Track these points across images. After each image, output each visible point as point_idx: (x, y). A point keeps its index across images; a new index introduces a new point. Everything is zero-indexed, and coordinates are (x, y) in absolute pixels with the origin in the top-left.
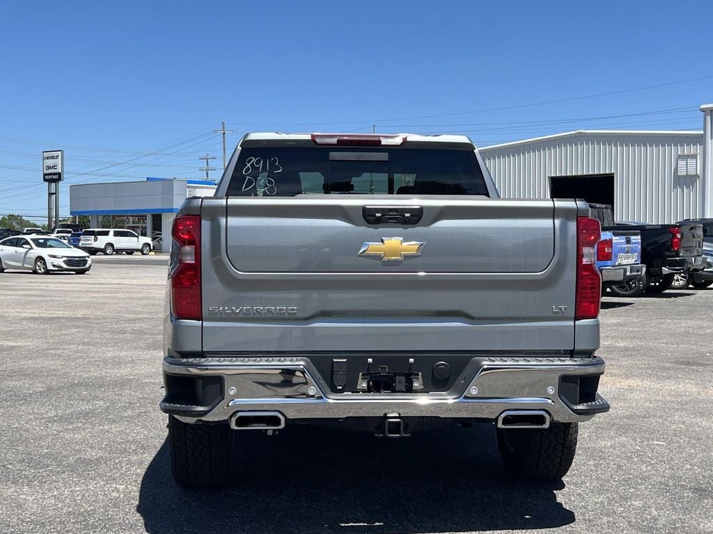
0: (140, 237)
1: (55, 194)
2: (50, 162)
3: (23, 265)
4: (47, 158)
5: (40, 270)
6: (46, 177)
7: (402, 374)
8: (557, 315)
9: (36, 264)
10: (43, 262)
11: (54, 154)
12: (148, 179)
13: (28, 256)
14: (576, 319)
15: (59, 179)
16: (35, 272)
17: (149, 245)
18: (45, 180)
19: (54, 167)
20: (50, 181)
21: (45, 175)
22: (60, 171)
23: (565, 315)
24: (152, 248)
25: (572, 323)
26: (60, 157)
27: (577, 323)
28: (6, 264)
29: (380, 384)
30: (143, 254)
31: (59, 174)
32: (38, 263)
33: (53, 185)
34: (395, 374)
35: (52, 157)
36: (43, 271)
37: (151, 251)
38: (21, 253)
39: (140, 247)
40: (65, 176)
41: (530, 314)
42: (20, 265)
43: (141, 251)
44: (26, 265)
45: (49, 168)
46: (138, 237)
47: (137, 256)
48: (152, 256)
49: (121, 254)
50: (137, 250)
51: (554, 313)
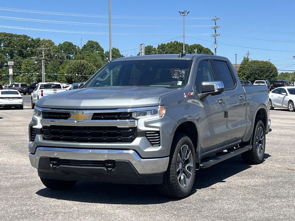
3: (282, 105)
5: (291, 108)
9: (289, 105)
10: (292, 103)
13: (284, 100)
16: (288, 110)
28: (274, 104)
32: (290, 104)
36: (292, 109)
38: (281, 98)
42: (281, 105)
44: (284, 106)
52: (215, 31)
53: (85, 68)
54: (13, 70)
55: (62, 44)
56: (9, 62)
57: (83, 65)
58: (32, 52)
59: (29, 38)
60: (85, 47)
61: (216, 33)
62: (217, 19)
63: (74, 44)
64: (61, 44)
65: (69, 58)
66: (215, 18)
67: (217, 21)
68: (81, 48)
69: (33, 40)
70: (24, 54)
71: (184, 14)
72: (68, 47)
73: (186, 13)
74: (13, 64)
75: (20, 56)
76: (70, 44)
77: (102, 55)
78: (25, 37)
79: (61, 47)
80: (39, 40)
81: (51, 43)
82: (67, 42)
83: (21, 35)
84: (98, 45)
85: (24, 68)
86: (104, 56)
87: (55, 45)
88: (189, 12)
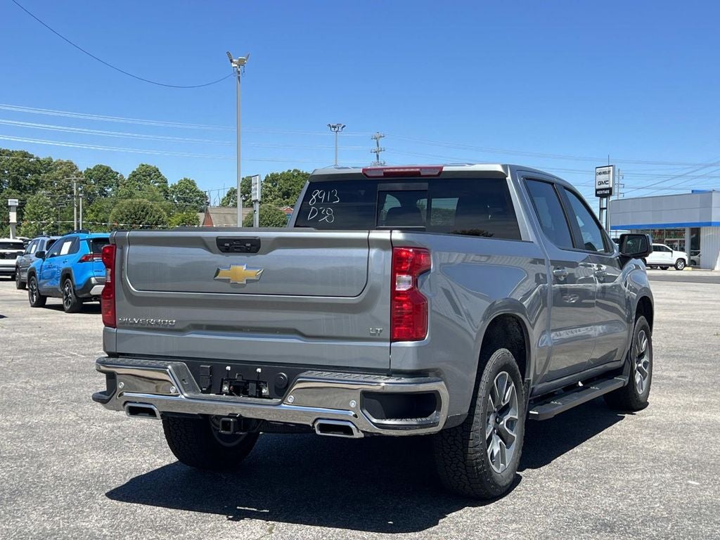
0: (674, 251)
1: (606, 208)
2: (602, 178)
4: (600, 174)
6: (598, 192)
7: (253, 381)
8: (374, 337)
11: (606, 169)
12: (693, 191)
14: (392, 340)
15: (610, 194)
17: (684, 260)
18: (597, 195)
19: (605, 182)
20: (602, 196)
21: (597, 190)
22: (611, 186)
23: (381, 337)
24: (687, 263)
25: (388, 344)
26: (611, 172)
27: (393, 344)
29: (239, 389)
30: (677, 269)
31: (610, 189)
33: (605, 199)
34: (248, 382)
35: (605, 173)
37: (685, 266)
39: (674, 262)
40: (615, 190)
41: (352, 335)
43: (675, 266)
45: (601, 183)
46: (671, 252)
47: (671, 272)
48: (688, 271)
49: (656, 269)
50: (671, 265)
51: (371, 334)
52: (378, 156)
53: (148, 213)
54: (17, 214)
55: (92, 168)
56: (9, 200)
57: (144, 208)
58: (36, 180)
59: (31, 157)
60: (134, 175)
61: (378, 159)
62: (381, 137)
63: (114, 170)
64: (90, 169)
65: (103, 193)
66: (377, 135)
67: (380, 141)
68: (126, 177)
69: (38, 160)
70: (21, 186)
71: (336, 129)
72: (104, 176)
73: (340, 128)
74: (17, 204)
75: (14, 188)
76: (108, 170)
77: (164, 190)
78: (25, 155)
79: (89, 174)
80: (49, 163)
81: (72, 168)
82: (101, 166)
83: (16, 152)
84: (157, 173)
85: (30, 211)
86: (168, 191)
87: (80, 170)
88: (345, 126)
